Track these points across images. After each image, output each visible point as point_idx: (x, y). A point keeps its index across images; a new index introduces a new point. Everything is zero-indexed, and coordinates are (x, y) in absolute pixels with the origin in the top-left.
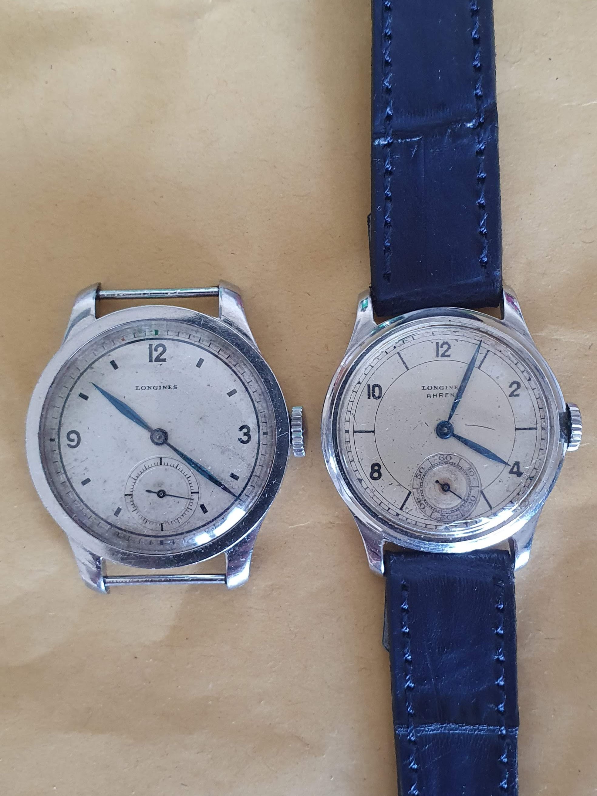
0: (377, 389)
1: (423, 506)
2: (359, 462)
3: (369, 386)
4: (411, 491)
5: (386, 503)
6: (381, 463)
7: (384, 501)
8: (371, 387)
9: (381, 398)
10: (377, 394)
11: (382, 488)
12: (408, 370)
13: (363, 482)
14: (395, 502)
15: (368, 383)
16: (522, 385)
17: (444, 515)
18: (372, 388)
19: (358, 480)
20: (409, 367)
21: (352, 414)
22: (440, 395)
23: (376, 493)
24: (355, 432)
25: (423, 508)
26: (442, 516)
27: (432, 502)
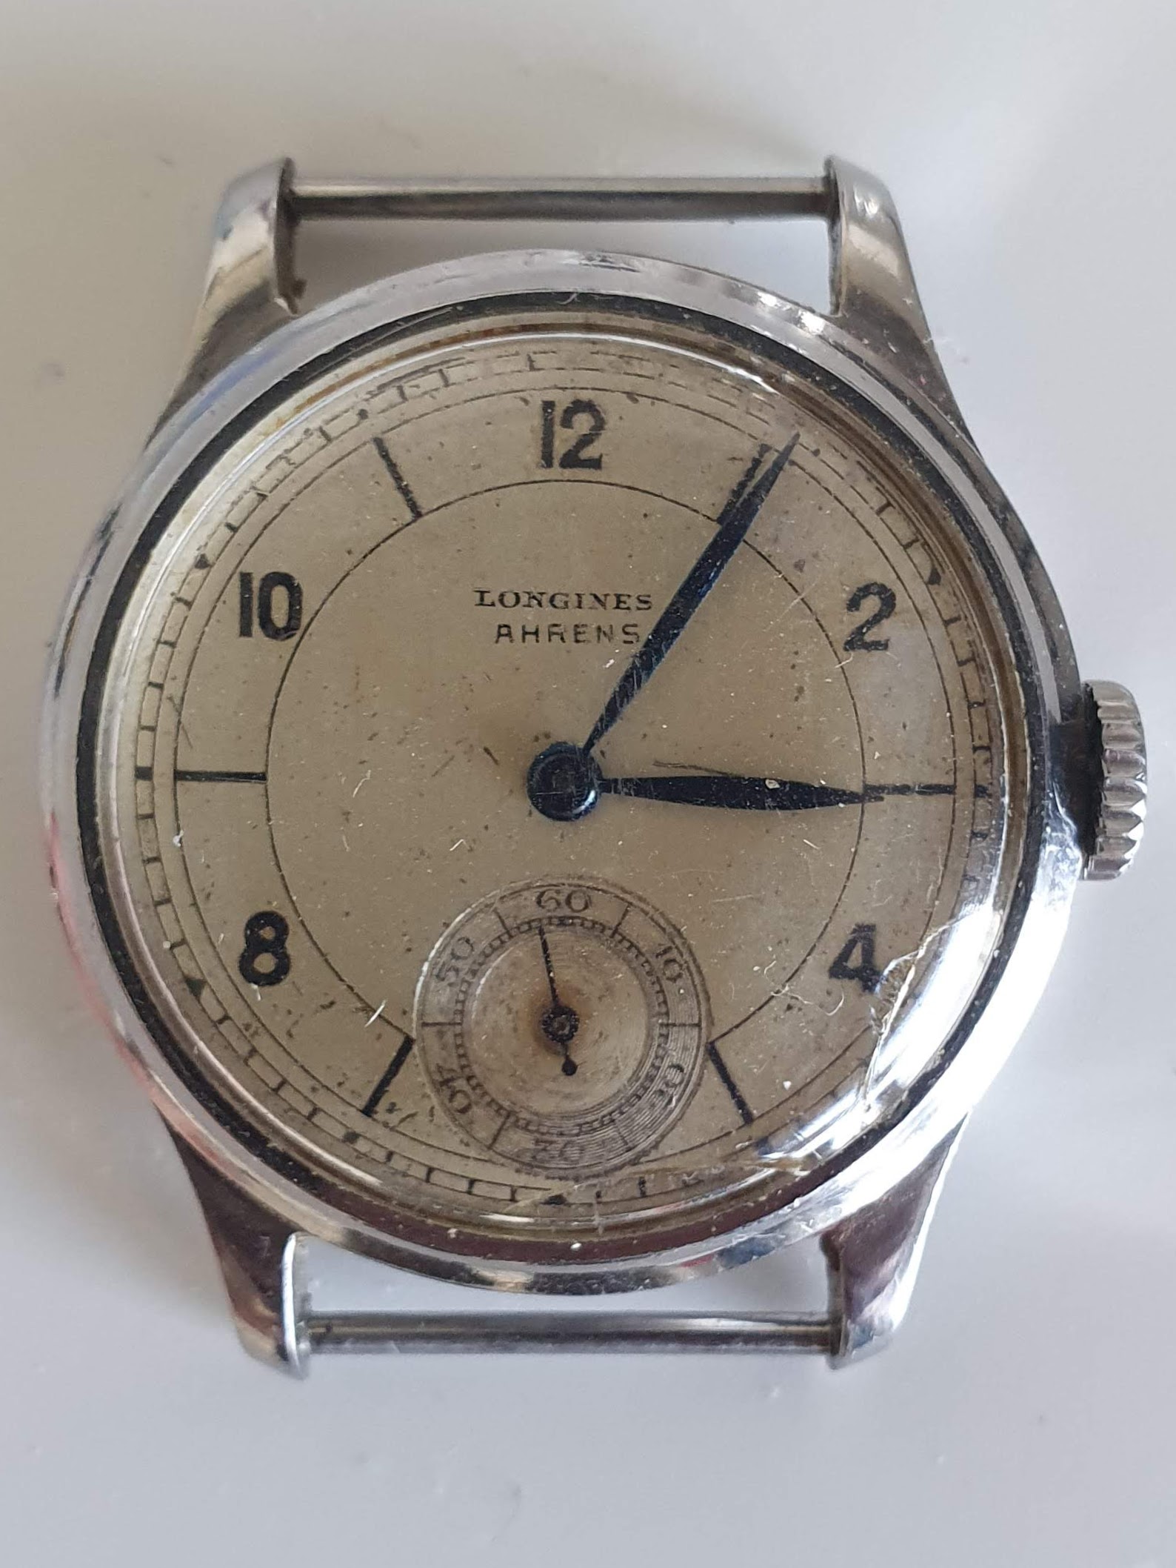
0: (280, 596)
1: (460, 1101)
2: (195, 904)
3: (246, 579)
4: (414, 1035)
5: (303, 1084)
6: (287, 913)
7: (295, 1076)
8: (256, 584)
9: (299, 633)
10: (279, 618)
11: (289, 1022)
12: (418, 514)
13: (205, 993)
14: (341, 1080)
15: (244, 568)
16: (902, 601)
17: (551, 1143)
18: (261, 589)
19: (185, 986)
20: (424, 504)
21: (170, 699)
22: (551, 634)
23: (263, 1043)
24: (179, 776)
25: (464, 1111)
26: (542, 1146)
27: (499, 1086)
